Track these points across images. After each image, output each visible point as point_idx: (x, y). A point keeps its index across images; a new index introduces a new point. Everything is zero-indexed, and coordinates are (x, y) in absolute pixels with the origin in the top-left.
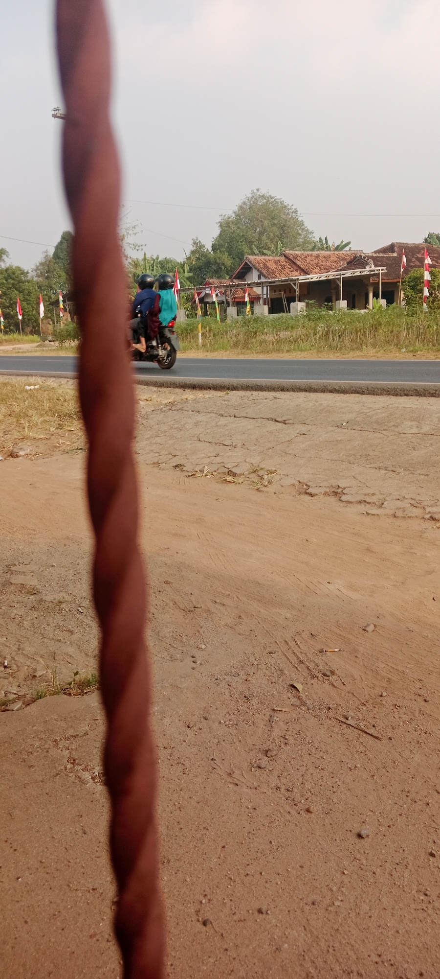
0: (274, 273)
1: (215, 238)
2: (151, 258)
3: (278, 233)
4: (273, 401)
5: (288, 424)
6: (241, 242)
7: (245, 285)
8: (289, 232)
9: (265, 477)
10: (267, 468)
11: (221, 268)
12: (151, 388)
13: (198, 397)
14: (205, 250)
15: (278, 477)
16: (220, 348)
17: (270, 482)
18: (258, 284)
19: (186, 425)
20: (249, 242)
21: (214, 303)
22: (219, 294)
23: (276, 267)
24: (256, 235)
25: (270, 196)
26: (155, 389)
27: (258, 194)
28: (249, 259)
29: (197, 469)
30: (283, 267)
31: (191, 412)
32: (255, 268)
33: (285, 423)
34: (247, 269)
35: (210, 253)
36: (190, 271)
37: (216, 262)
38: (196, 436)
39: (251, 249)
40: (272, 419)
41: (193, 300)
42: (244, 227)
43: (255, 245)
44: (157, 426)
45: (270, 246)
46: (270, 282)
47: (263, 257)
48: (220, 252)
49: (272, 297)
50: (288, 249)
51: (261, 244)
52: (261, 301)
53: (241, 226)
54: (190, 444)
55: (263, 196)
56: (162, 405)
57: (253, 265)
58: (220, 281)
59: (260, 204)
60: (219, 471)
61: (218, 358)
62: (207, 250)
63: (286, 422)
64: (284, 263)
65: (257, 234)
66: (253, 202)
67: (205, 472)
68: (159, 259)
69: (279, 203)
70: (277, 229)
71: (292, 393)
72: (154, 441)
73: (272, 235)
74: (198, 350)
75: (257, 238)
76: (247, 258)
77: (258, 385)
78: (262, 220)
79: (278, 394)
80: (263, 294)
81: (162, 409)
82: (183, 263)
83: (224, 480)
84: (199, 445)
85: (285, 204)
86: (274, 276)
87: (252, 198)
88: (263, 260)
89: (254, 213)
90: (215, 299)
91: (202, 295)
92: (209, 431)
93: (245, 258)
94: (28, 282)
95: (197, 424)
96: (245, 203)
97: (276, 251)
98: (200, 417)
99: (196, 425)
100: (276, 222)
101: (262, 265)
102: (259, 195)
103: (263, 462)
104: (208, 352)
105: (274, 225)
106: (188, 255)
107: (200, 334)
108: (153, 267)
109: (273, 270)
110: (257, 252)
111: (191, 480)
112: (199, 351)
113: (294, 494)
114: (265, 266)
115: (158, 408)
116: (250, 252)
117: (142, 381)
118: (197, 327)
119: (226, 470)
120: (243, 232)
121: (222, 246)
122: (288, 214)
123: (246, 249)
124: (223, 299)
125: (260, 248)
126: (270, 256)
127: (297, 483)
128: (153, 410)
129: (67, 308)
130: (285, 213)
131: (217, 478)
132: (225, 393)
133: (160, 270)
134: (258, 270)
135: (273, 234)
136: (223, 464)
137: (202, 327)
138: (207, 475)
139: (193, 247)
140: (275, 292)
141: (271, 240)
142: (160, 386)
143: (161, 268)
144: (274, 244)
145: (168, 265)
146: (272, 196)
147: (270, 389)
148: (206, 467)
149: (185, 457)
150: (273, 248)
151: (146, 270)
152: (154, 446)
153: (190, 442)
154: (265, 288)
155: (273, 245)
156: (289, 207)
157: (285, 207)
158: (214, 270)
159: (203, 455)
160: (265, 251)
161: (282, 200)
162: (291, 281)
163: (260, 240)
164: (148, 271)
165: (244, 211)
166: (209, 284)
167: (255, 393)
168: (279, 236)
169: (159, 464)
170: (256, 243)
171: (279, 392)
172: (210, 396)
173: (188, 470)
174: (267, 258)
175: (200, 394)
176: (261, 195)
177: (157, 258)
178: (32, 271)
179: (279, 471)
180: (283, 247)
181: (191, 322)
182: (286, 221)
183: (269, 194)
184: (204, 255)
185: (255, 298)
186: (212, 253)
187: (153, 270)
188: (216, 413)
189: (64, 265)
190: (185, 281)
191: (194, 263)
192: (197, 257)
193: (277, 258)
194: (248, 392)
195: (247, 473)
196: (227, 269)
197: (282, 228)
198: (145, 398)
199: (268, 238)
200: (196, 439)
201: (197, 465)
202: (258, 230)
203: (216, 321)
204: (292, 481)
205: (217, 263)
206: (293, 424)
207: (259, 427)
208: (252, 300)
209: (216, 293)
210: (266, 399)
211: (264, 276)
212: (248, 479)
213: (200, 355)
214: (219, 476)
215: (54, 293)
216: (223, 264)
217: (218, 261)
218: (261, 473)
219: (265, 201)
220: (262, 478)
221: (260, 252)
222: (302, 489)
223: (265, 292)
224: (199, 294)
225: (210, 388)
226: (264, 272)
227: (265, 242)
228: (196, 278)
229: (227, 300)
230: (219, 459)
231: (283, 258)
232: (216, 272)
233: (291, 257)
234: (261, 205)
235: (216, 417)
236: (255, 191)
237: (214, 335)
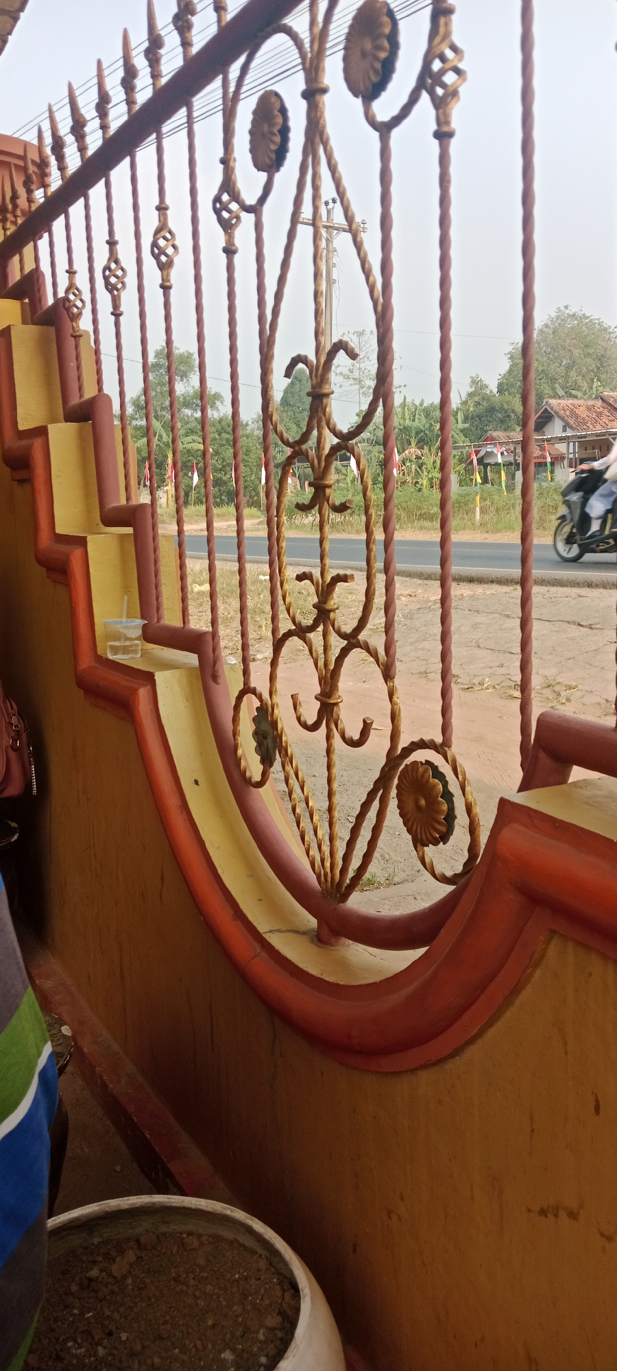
0: (585, 424)
1: (502, 374)
2: (413, 403)
3: (594, 366)
4: (576, 600)
5: (596, 629)
6: (539, 379)
7: (543, 440)
8: (609, 365)
9: (563, 694)
10: (565, 683)
11: (509, 416)
12: (415, 580)
13: (477, 593)
14: (488, 392)
15: (579, 694)
16: (506, 528)
17: (568, 700)
18: (561, 439)
19: (461, 628)
20: (551, 380)
21: (497, 464)
22: (505, 453)
23: (589, 414)
24: (562, 370)
25: (584, 315)
26: (420, 582)
27: (567, 312)
28: (550, 404)
29: (476, 681)
30: (600, 414)
31: (467, 612)
32: (559, 417)
33: (591, 628)
34: (546, 418)
35: (495, 395)
36: (465, 420)
37: (502, 408)
38: (474, 641)
39: (554, 389)
40: (574, 623)
41: (469, 461)
42: (545, 359)
43: (559, 384)
44: (424, 628)
45: (581, 385)
46: (580, 437)
47: (570, 401)
48: (510, 394)
49: (582, 457)
50: (608, 389)
51: (567, 382)
52: (566, 462)
53: (540, 358)
54: (467, 651)
55: (574, 315)
56: (430, 601)
57: (555, 413)
58: (508, 434)
59: (569, 326)
60: (502, 685)
61: (501, 541)
62: (491, 391)
63: (593, 627)
64: (601, 409)
65: (562, 368)
66: (559, 324)
67: (485, 686)
68: (424, 406)
69: (597, 325)
70: (592, 361)
71: (602, 590)
72: (421, 647)
73: (584, 370)
74: (474, 530)
75: (563, 374)
76: (547, 403)
77: (557, 579)
78: (571, 348)
79: (584, 591)
80: (569, 453)
81: (430, 606)
82: (455, 410)
83: (509, 696)
84: (478, 652)
85: (605, 326)
86: (585, 427)
87: (557, 319)
88: (570, 406)
89: (559, 339)
90: (500, 461)
91: (482, 454)
92: (491, 635)
93: (544, 403)
94: (248, 437)
95: (475, 626)
96: (546, 326)
97: (589, 391)
98: (480, 619)
99: (475, 628)
100: (591, 351)
101: (568, 411)
102: (568, 314)
103: (561, 675)
104: (487, 532)
105: (588, 356)
106: (464, 399)
107: (478, 509)
108: (414, 416)
109: (583, 419)
110: (561, 393)
111: (467, 694)
112: (476, 532)
113: (599, 714)
114: (574, 414)
115: (424, 606)
116: (551, 393)
117: (404, 572)
118: (474, 499)
119: (513, 684)
120: (543, 365)
121: (513, 386)
122: (609, 339)
123: (547, 391)
124: (511, 459)
125: (567, 387)
126: (580, 399)
127: (603, 702)
128: (419, 609)
129: (296, 472)
130: (605, 338)
131: (501, 692)
132: (512, 588)
133: (424, 420)
134: (562, 419)
135: (587, 369)
136: (509, 677)
137: (481, 498)
138: (487, 689)
139: (471, 388)
140: (586, 450)
141: (583, 376)
142: (427, 579)
143: (425, 416)
144: (586, 381)
145: (435, 412)
146: (587, 315)
147: (574, 584)
148: (487, 679)
149: (460, 666)
150: (585, 386)
151: (405, 420)
152: (420, 652)
153: (466, 648)
154: (571, 444)
155: (585, 384)
156: (611, 330)
157: (605, 329)
158: (500, 419)
159: (482, 665)
160: (574, 392)
161: (601, 321)
162: (609, 435)
163: (567, 376)
164: (407, 421)
165: (546, 337)
166: (492, 439)
167: (553, 589)
168: (595, 371)
169: (426, 673)
170: (560, 381)
171: (584, 589)
172: (493, 592)
173: (464, 682)
174: (576, 402)
175: (479, 589)
176: (571, 313)
177: (421, 404)
178: (253, 423)
179: (580, 687)
180: (600, 386)
181: (464, 492)
182: (606, 350)
183: (582, 313)
184: (486, 398)
185: (556, 459)
186: (497, 395)
187: (414, 420)
188: (500, 613)
189: (294, 414)
190: (458, 434)
191: (471, 409)
192: (476, 402)
193: (591, 403)
194: (543, 587)
195: (539, 687)
196: (518, 418)
197: (601, 359)
198: (407, 592)
199: (579, 373)
200: (474, 644)
201: (475, 676)
202: (565, 362)
203: (500, 491)
204: (598, 700)
205: (504, 410)
206: (602, 629)
207: (556, 631)
208: (553, 461)
209: (501, 450)
210: (567, 597)
211: (571, 427)
212: (541, 695)
213: (478, 537)
214: (503, 690)
215: (279, 452)
216: (513, 411)
217: (506, 407)
218: (557, 688)
219: (576, 322)
220: (559, 694)
221: (566, 393)
222: (610, 708)
223: (571, 450)
224: (477, 453)
225: (492, 582)
226: (572, 421)
227: (573, 379)
228: (473, 429)
229: (516, 460)
230: (503, 670)
231: (599, 403)
232: (502, 422)
233: (611, 401)
234: (571, 328)
235: (500, 619)
236: (562, 308)
237: (497, 510)
